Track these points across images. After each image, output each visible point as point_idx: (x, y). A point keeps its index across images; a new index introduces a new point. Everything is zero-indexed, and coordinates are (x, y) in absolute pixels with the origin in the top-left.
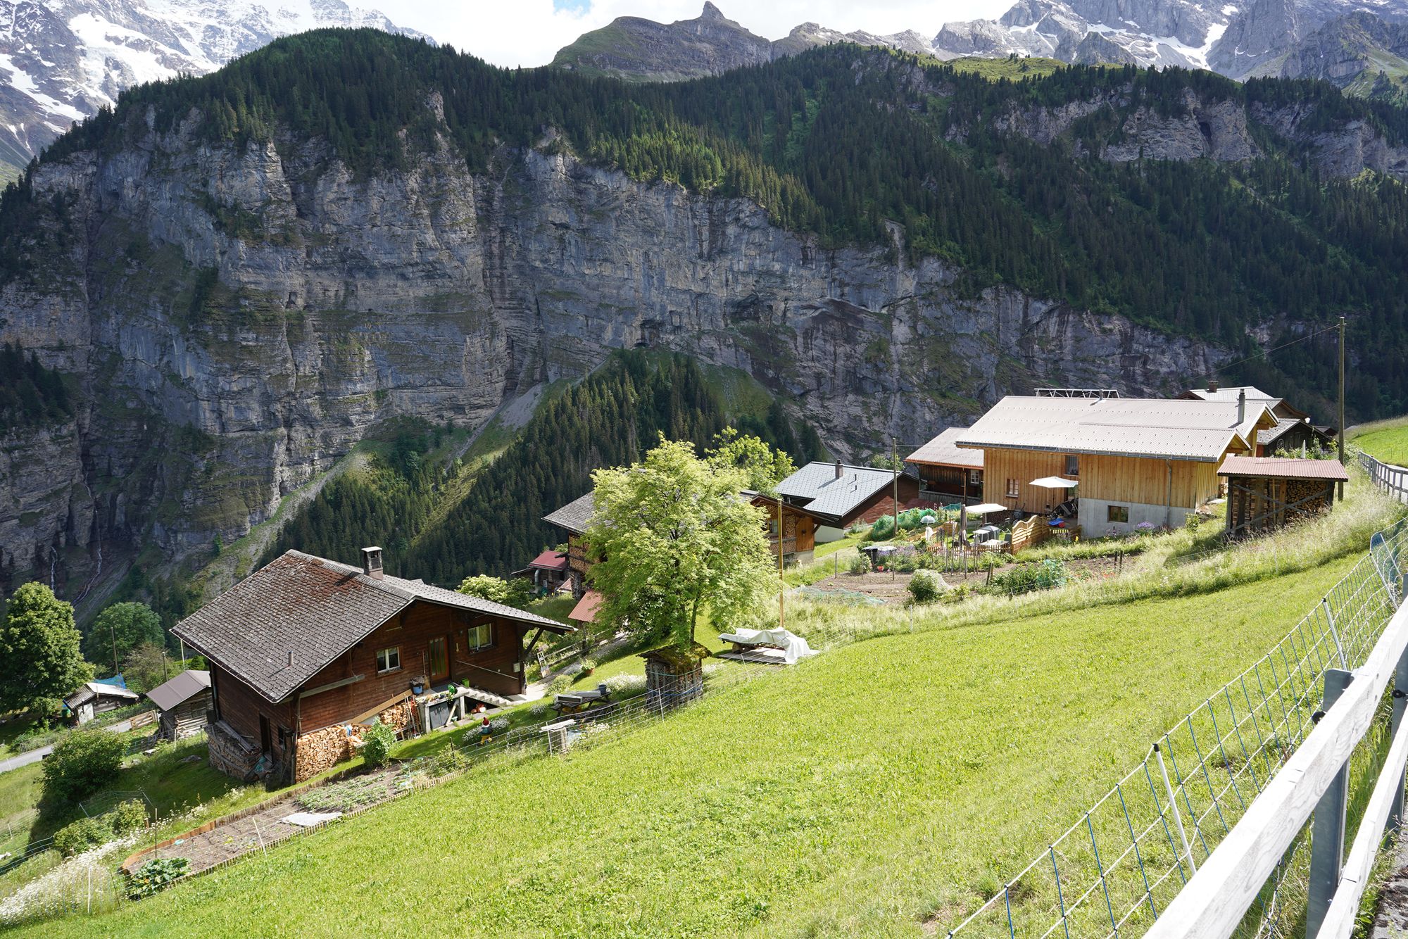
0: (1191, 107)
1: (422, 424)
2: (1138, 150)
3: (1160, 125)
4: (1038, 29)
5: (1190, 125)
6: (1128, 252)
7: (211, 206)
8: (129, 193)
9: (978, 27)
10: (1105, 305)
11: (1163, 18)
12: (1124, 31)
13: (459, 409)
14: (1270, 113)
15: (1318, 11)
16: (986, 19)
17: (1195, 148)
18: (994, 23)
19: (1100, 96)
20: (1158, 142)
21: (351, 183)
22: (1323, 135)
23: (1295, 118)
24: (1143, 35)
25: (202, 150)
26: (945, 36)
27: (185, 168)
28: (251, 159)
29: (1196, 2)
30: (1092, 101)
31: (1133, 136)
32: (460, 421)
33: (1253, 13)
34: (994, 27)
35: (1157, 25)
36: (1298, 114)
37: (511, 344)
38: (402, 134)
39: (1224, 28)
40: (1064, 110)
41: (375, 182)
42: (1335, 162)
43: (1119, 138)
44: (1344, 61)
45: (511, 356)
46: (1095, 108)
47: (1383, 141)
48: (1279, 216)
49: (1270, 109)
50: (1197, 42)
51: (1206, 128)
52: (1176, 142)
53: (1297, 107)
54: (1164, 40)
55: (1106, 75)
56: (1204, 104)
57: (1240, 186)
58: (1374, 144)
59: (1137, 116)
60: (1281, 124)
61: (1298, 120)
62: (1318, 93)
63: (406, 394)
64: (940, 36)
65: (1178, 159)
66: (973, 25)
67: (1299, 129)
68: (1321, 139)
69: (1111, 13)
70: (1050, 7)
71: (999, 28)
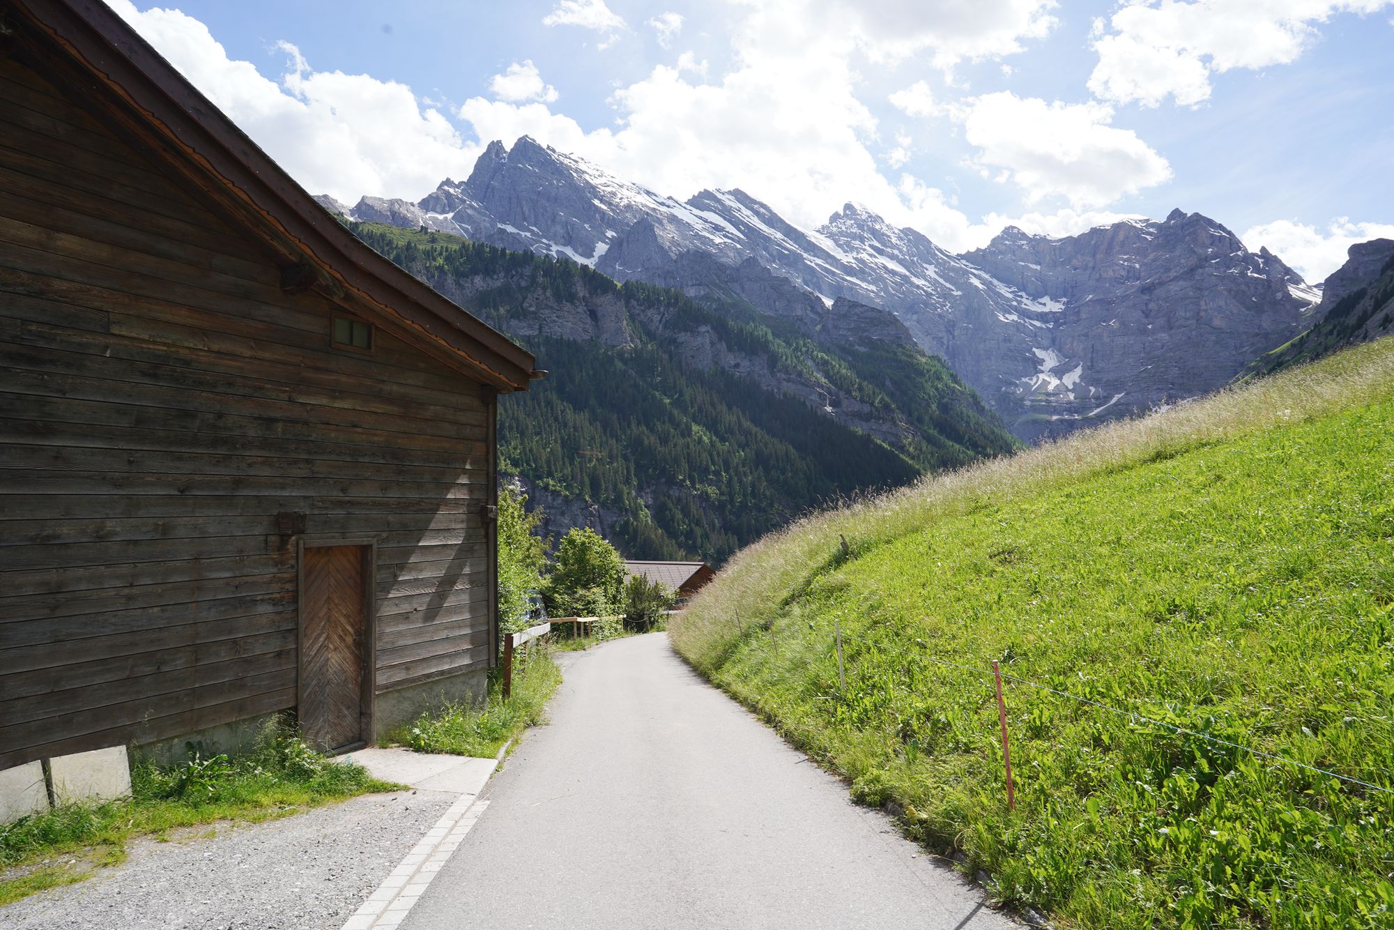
0: (581, 294)
2: (537, 326)
3: (555, 305)
4: (453, 218)
5: (580, 310)
6: (528, 416)
9: (397, 206)
10: (506, 465)
11: (559, 230)
12: (528, 234)
14: (643, 311)
15: (674, 249)
16: (404, 200)
17: (585, 331)
18: (412, 204)
19: (502, 275)
20: (554, 321)
22: (683, 334)
23: (662, 318)
24: (544, 241)
26: (364, 208)
29: (585, 222)
30: (495, 277)
31: (532, 313)
33: (628, 238)
34: (412, 208)
35: (555, 235)
36: (664, 314)
39: (608, 247)
40: (469, 280)
42: (693, 357)
43: (519, 314)
44: (692, 285)
46: (498, 284)
47: (725, 345)
48: (654, 397)
49: (643, 308)
50: (588, 254)
51: (593, 314)
52: (570, 324)
53: (662, 309)
54: (561, 248)
55: (508, 257)
56: (590, 293)
57: (623, 368)
58: (718, 346)
59: (536, 296)
60: (652, 321)
61: (664, 319)
62: (677, 300)
64: (359, 206)
65: (572, 339)
66: (392, 202)
67: (665, 327)
68: (682, 337)
69: (517, 217)
70: (465, 201)
71: (417, 210)
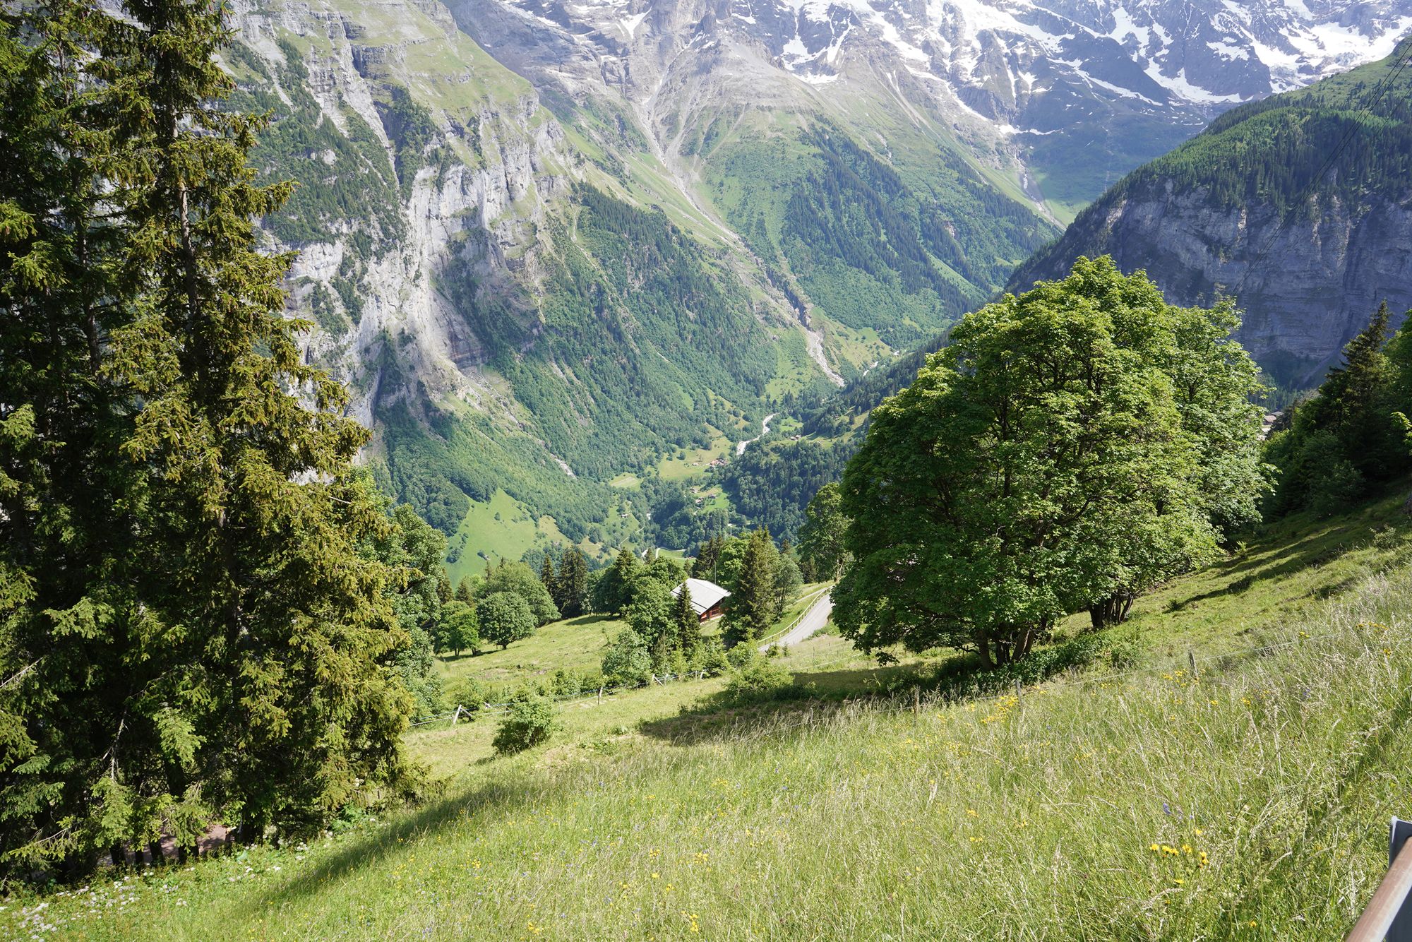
1: (1289, 355)
7: (1207, 240)
8: (1148, 222)
13: (1314, 350)
21: (1281, 228)
25: (1205, 211)
27: (1190, 217)
28: (1232, 217)
32: (1312, 356)
37: (1351, 317)
38: (1314, 198)
41: (1294, 228)
45: (1350, 321)
63: (1285, 339)
